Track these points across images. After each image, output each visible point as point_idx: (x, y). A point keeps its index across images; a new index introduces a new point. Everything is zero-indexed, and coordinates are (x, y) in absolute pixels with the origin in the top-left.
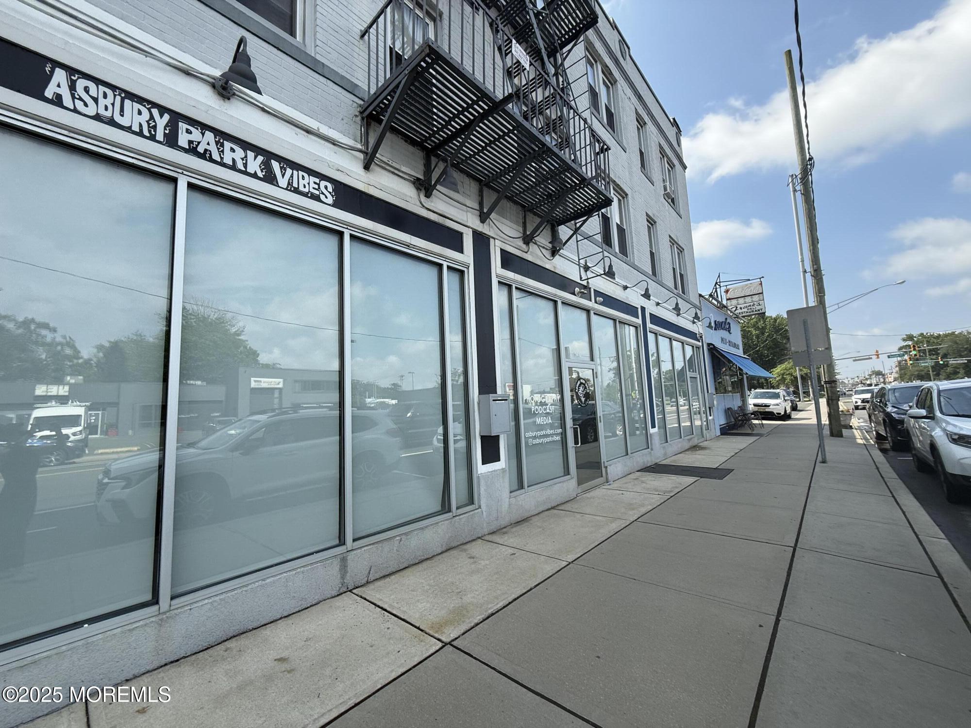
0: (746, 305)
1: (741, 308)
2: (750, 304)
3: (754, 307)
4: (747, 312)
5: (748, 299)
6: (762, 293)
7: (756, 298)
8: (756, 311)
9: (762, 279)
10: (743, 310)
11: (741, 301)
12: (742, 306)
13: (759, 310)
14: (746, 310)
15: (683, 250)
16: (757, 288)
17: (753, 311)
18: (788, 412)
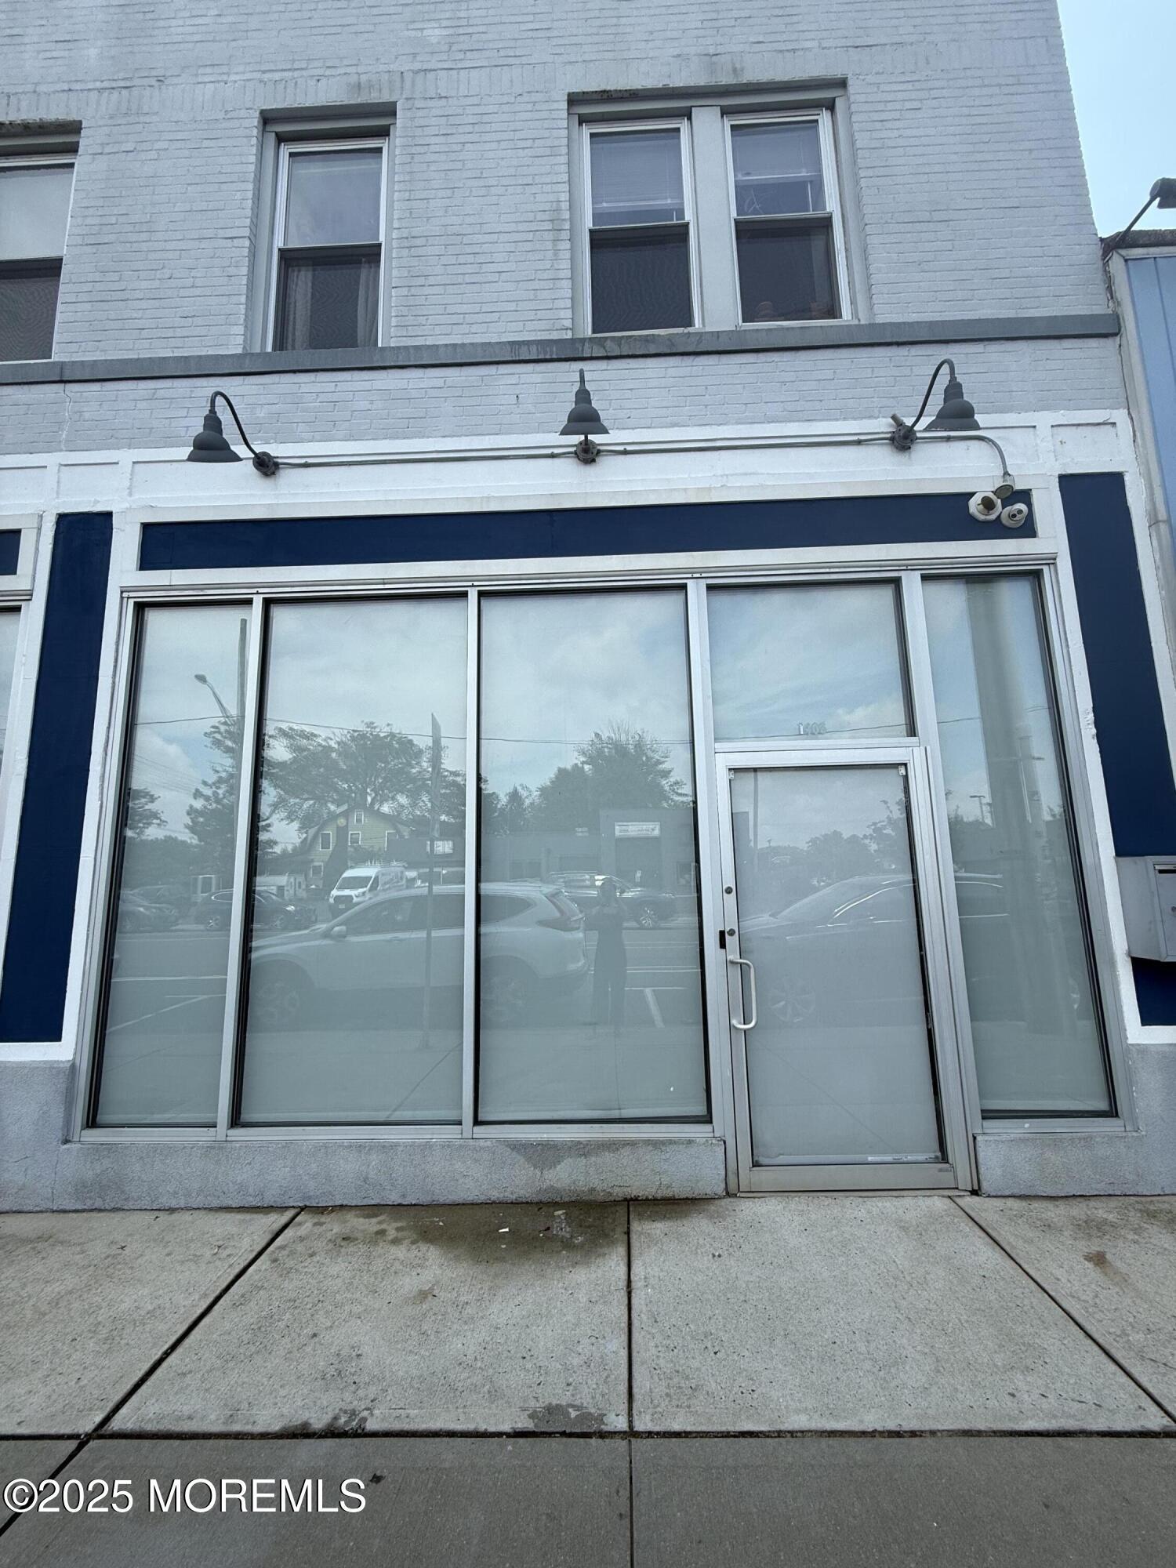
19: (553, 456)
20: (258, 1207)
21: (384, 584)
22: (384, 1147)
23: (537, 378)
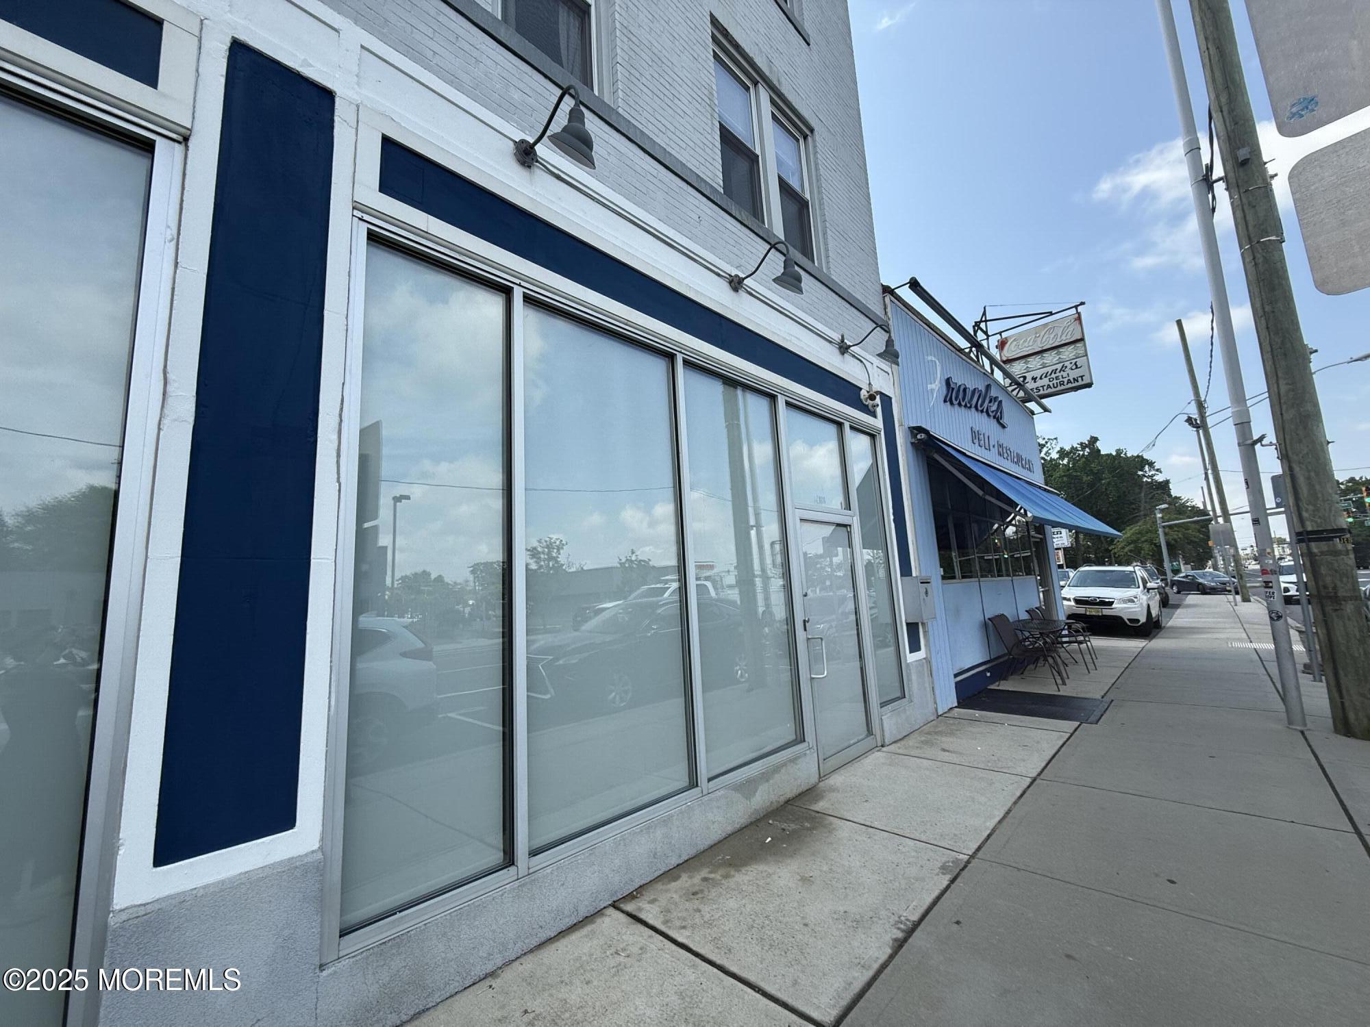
0: (1045, 370)
1: (1034, 379)
2: (1054, 367)
3: (1065, 374)
4: (1049, 386)
5: (1050, 358)
6: (1082, 340)
7: (1068, 353)
8: (1069, 381)
9: (1080, 309)
10: (1039, 383)
11: (1035, 362)
12: (1037, 374)
13: (1076, 380)
14: (1045, 381)
15: (812, 131)
16: (1071, 329)
17: (1062, 384)
18: (1154, 615)
19: (719, 275)
20: (575, 925)
21: (626, 325)
22: (664, 820)
23: (709, 212)
